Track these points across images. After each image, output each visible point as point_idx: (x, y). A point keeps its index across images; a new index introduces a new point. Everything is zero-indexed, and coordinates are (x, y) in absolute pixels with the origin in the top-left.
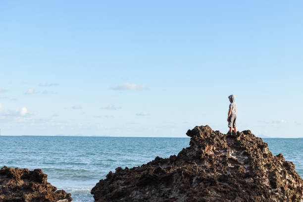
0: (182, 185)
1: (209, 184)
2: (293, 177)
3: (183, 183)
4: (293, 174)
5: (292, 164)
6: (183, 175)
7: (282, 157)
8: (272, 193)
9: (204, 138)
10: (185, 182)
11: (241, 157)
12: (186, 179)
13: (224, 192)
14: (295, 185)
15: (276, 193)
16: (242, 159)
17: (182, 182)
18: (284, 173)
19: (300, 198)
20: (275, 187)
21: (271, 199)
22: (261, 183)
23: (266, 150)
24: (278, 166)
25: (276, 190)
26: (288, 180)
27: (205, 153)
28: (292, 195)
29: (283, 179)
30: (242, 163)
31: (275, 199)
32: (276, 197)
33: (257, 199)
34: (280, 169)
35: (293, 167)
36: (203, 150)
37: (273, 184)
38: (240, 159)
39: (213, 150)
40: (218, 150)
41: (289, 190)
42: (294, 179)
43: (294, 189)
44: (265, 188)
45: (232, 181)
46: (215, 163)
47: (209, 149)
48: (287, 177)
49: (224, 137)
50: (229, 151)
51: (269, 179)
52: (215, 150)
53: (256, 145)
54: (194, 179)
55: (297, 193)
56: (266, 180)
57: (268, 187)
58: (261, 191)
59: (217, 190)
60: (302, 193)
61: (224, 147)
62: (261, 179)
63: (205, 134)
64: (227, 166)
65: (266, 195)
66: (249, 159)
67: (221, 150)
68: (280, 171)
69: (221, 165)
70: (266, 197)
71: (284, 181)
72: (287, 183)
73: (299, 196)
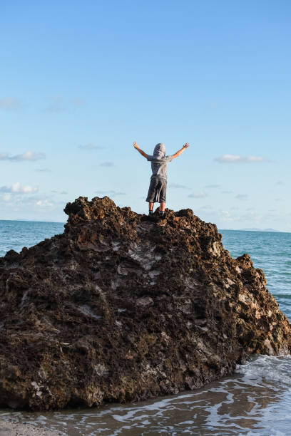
0: (3, 305)
1: (44, 306)
2: (255, 298)
3: (6, 301)
4: (255, 293)
5: (260, 274)
6: (7, 287)
7: (248, 260)
8: (193, 329)
9: (92, 218)
10: (9, 299)
11: (149, 256)
12: (10, 295)
13: (69, 324)
14: (257, 312)
15: (203, 329)
16: (150, 261)
17: (4, 298)
18: (236, 290)
19: (262, 338)
20: (203, 317)
21: (188, 340)
22: (170, 307)
23: (214, 247)
24: (226, 276)
25: (203, 322)
26: (240, 303)
27: (75, 245)
28: (247, 331)
29: (231, 302)
30: (148, 267)
31: (200, 339)
32: (204, 335)
33: (146, 340)
34: (230, 281)
35: (260, 279)
36: (73, 240)
37: (199, 311)
38: (145, 260)
39: (97, 241)
40: (109, 242)
41: (242, 321)
42: (258, 301)
43: (252, 320)
44: (176, 318)
45: (97, 303)
46: (92, 265)
47: (87, 239)
48: (242, 298)
49: (136, 220)
50: (128, 245)
51: (192, 301)
52: (101, 242)
53: (197, 236)
54: (25, 295)
55: (258, 327)
56: (186, 302)
57: (186, 315)
58: (162, 324)
59: (55, 319)
60: (271, 328)
61: (121, 236)
62: (168, 299)
63: (94, 212)
64: (115, 271)
65: (173, 333)
66: (162, 261)
67: (114, 241)
68: (227, 286)
69: (102, 270)
70: (172, 336)
71: (231, 305)
72: (239, 308)
73: (262, 334)
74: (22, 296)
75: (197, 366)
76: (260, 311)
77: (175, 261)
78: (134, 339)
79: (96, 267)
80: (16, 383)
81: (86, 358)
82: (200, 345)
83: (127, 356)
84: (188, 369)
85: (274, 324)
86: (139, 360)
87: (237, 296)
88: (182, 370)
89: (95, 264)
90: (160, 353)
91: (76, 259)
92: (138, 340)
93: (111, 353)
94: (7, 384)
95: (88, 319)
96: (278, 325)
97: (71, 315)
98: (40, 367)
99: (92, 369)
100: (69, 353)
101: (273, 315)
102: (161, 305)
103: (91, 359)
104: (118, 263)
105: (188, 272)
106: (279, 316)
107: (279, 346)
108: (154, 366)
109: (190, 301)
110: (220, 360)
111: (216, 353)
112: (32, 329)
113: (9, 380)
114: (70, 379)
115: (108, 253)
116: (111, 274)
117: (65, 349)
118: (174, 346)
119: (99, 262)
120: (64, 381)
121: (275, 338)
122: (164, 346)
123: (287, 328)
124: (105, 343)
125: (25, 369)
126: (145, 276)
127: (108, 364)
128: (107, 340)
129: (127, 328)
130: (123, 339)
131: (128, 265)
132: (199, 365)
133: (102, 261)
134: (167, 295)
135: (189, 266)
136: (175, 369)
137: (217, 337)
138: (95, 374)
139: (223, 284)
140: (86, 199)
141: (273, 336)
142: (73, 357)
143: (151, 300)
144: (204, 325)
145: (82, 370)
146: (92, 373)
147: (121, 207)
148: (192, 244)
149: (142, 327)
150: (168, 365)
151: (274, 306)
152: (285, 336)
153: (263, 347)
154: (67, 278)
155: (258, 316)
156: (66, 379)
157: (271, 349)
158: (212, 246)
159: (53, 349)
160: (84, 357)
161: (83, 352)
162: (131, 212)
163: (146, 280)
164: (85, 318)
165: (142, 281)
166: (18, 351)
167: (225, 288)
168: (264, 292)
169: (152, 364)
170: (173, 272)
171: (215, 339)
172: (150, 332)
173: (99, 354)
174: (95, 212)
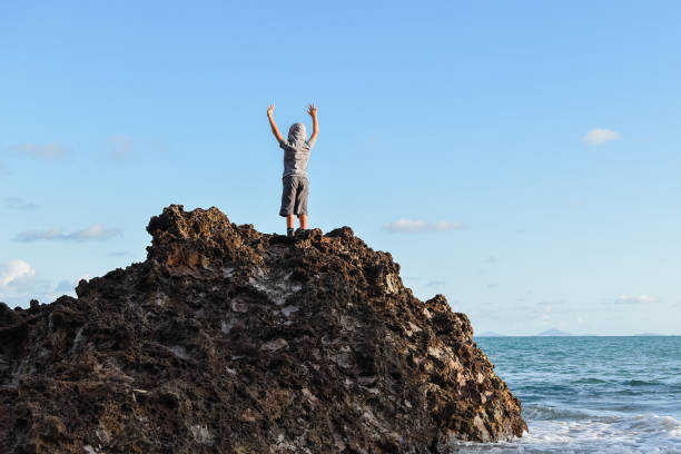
0: (44, 353)
1: (110, 344)
2: (456, 353)
3: (48, 346)
4: (456, 347)
5: (463, 320)
6: (51, 324)
7: (443, 303)
8: (355, 390)
10: (53, 343)
11: (282, 286)
12: (56, 336)
14: (459, 375)
15: (372, 391)
16: (285, 293)
17: (45, 343)
18: (424, 340)
19: (470, 414)
20: (370, 374)
21: (346, 406)
22: (316, 354)
23: (388, 282)
24: (407, 318)
25: (372, 380)
26: (432, 358)
27: (162, 269)
28: (444, 403)
29: (417, 356)
30: (280, 302)
31: (367, 408)
32: (373, 401)
33: (277, 398)
34: (413, 326)
35: (463, 327)
36: (159, 261)
37: (364, 362)
38: (276, 292)
39: (199, 265)
40: (218, 267)
41: (435, 387)
42: (460, 358)
43: (451, 385)
44: (327, 371)
45: (196, 341)
46: (190, 298)
47: (183, 261)
48: (435, 352)
49: (262, 241)
50: (249, 271)
51: (352, 348)
52: (205, 267)
53: (359, 265)
54: (79, 334)
55: (463, 398)
56: (343, 349)
57: (343, 368)
58: (302, 377)
59: (126, 361)
60: (484, 400)
61: (237, 258)
62: (313, 341)
63: (194, 226)
64: (228, 308)
65: (321, 391)
66: (303, 292)
67: (226, 267)
68: (410, 334)
69: (206, 306)
70: (320, 396)
71: (416, 360)
72: (429, 367)
73: (469, 408)
74: (74, 336)
75: (363, 446)
76: (464, 373)
77: (324, 289)
78: (257, 394)
79: (196, 302)
80: (58, 445)
81: (176, 412)
82: (368, 415)
83: (244, 416)
84: (348, 446)
85: (489, 393)
86: (265, 426)
87: (425, 348)
88: (337, 448)
89: (195, 297)
90: (300, 420)
91: (163, 290)
92: (263, 395)
93: (217, 409)
94: (42, 447)
95: (181, 362)
96: (495, 396)
97: (153, 355)
98: (98, 423)
99: (185, 430)
100: (147, 405)
101: (485, 381)
102: (301, 350)
103: (183, 415)
104: (232, 295)
105: (344, 307)
106: (495, 383)
107: (497, 428)
108: (291, 437)
109: (349, 349)
110: (401, 439)
111: (394, 429)
112: (88, 377)
113: (46, 439)
114: (149, 441)
115: (216, 282)
116: (220, 311)
117: (141, 398)
118: (325, 412)
119: (201, 295)
120: (138, 444)
121: (491, 415)
122: (308, 409)
123: (509, 403)
124: (208, 395)
125: (74, 422)
126: (276, 313)
127: (214, 427)
128: (210, 389)
129: (244, 379)
130: (239, 392)
131: (248, 299)
132: (366, 444)
133: (207, 292)
134: (311, 335)
135: (347, 297)
136: (328, 446)
137: (394, 404)
138: (191, 439)
139: (401, 330)
140: (181, 208)
141: (487, 412)
142: (153, 412)
143: (284, 342)
144: (373, 385)
145: (169, 432)
146: (185, 437)
147: (238, 224)
148: (352, 273)
149: (269, 379)
150: (315, 438)
151: (487, 367)
152: (506, 414)
153: (472, 429)
154: (149, 318)
155: (462, 380)
156: (143, 443)
157: (485, 432)
158: (385, 281)
159: (120, 396)
160: (172, 413)
161: (170, 402)
162: (254, 231)
163: (277, 318)
164: (175, 359)
165: (270, 319)
166: (63, 400)
167: (407, 336)
168: (470, 347)
169: (287, 433)
170: (320, 305)
171: (391, 406)
172: (283, 386)
173: (198, 410)
174: (196, 228)
